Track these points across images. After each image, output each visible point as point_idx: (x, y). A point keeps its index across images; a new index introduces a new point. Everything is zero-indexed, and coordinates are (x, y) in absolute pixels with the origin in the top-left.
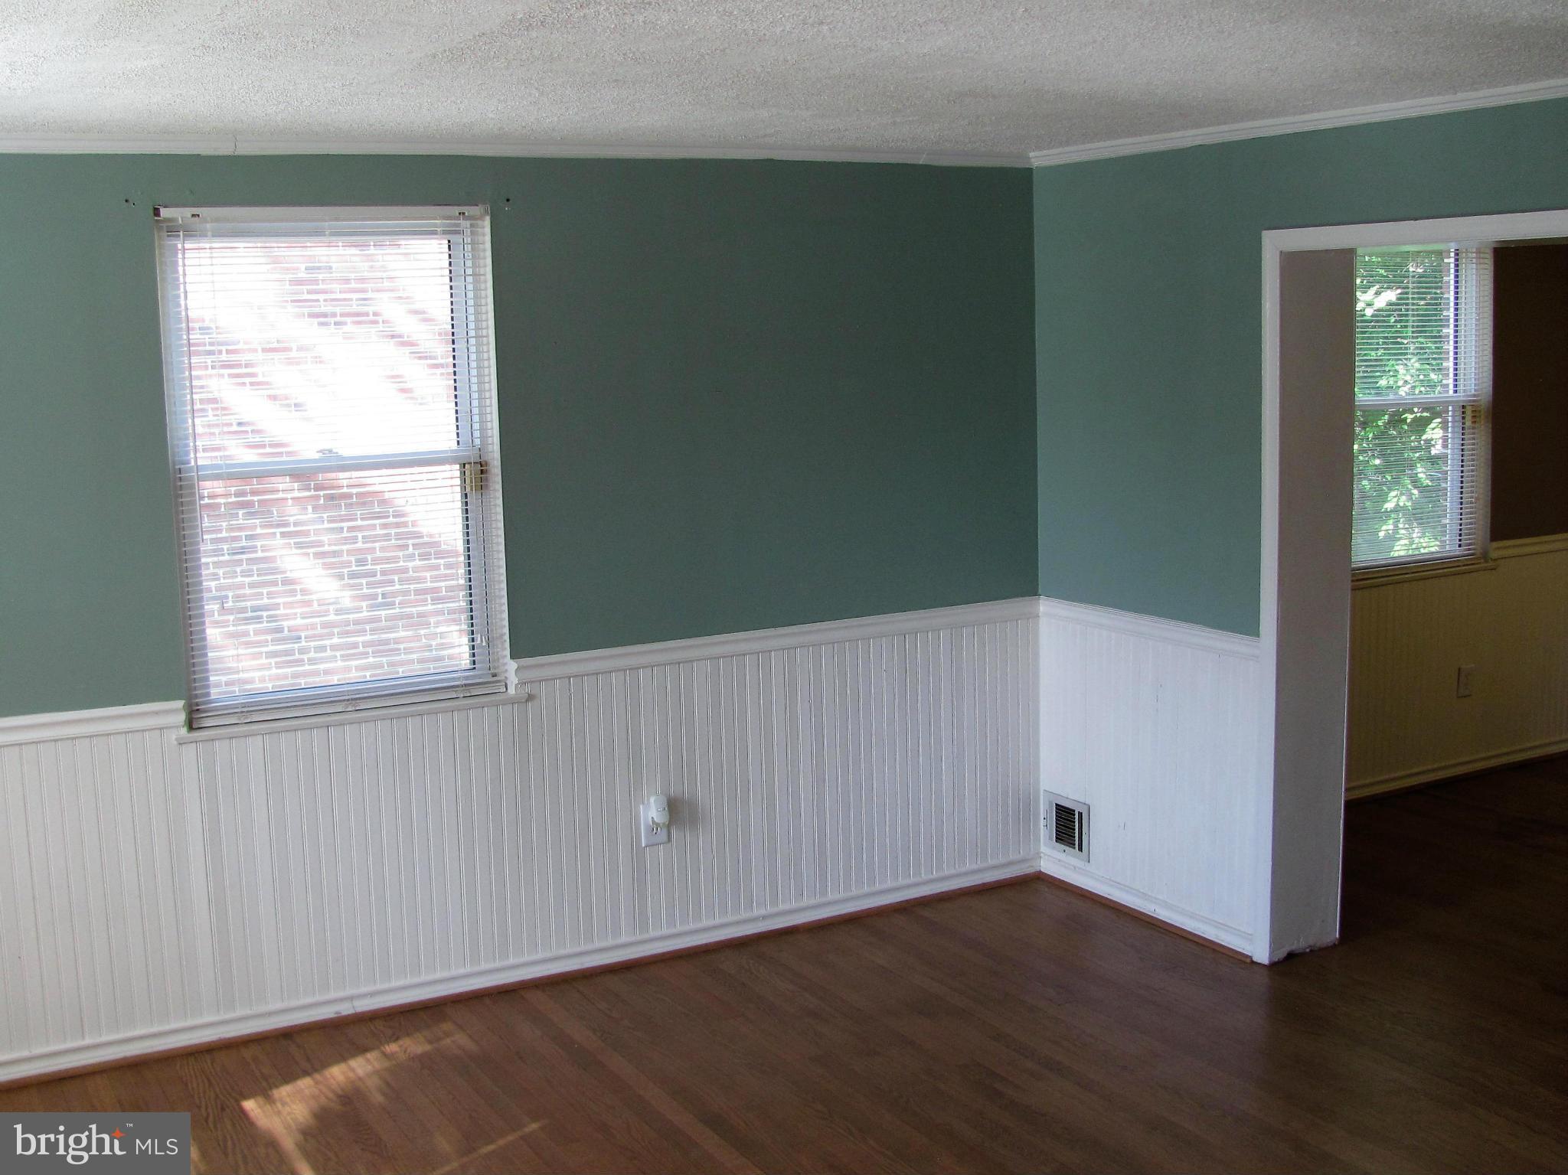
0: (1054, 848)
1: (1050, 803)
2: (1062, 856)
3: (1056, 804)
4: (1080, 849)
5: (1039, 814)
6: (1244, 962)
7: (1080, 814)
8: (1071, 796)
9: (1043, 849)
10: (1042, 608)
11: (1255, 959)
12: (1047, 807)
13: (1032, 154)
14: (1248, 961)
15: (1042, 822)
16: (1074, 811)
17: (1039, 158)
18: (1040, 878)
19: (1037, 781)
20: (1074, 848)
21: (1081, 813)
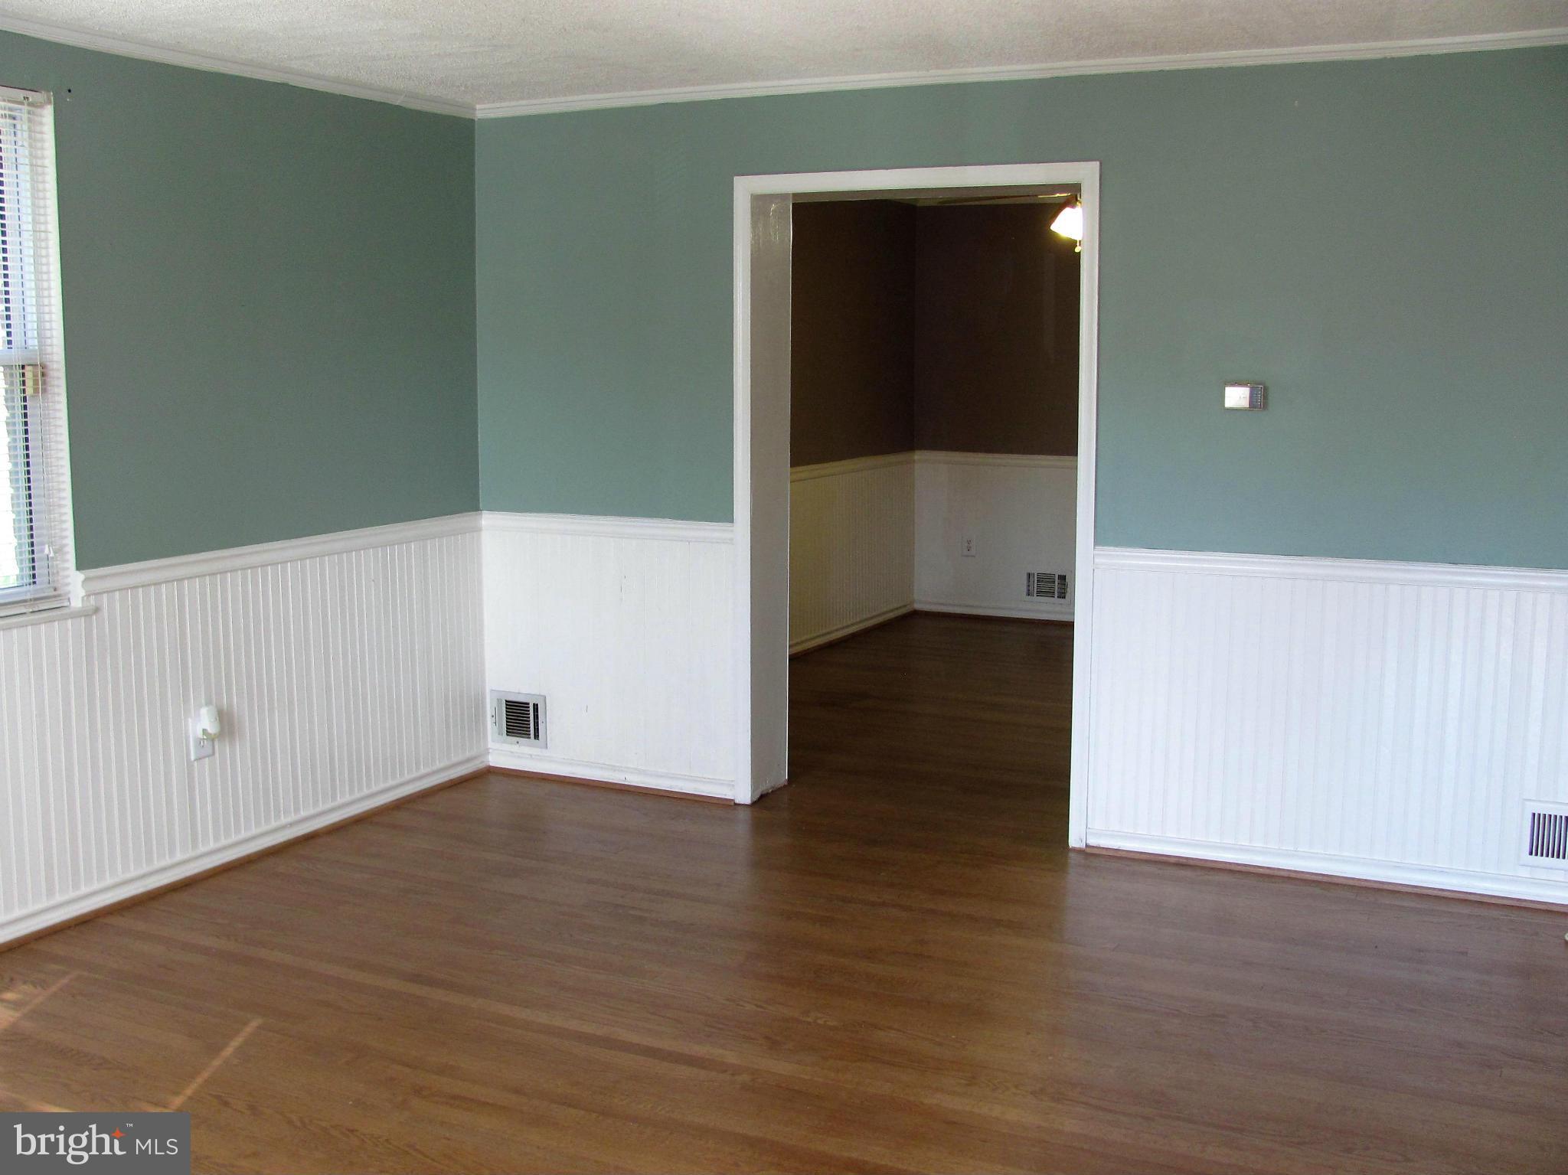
0: (505, 742)
1: (499, 700)
2: (515, 748)
3: (506, 701)
4: (537, 736)
5: (484, 712)
6: (729, 805)
7: (536, 707)
8: (522, 690)
9: (490, 745)
10: (483, 523)
11: (737, 801)
12: (495, 704)
13: (478, 107)
14: (732, 803)
15: (489, 721)
16: (528, 704)
17: (485, 110)
18: (490, 772)
19: (483, 681)
20: (530, 738)
21: (537, 705)
